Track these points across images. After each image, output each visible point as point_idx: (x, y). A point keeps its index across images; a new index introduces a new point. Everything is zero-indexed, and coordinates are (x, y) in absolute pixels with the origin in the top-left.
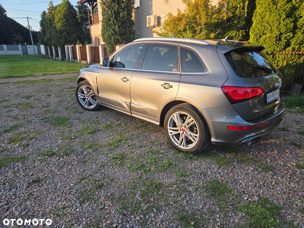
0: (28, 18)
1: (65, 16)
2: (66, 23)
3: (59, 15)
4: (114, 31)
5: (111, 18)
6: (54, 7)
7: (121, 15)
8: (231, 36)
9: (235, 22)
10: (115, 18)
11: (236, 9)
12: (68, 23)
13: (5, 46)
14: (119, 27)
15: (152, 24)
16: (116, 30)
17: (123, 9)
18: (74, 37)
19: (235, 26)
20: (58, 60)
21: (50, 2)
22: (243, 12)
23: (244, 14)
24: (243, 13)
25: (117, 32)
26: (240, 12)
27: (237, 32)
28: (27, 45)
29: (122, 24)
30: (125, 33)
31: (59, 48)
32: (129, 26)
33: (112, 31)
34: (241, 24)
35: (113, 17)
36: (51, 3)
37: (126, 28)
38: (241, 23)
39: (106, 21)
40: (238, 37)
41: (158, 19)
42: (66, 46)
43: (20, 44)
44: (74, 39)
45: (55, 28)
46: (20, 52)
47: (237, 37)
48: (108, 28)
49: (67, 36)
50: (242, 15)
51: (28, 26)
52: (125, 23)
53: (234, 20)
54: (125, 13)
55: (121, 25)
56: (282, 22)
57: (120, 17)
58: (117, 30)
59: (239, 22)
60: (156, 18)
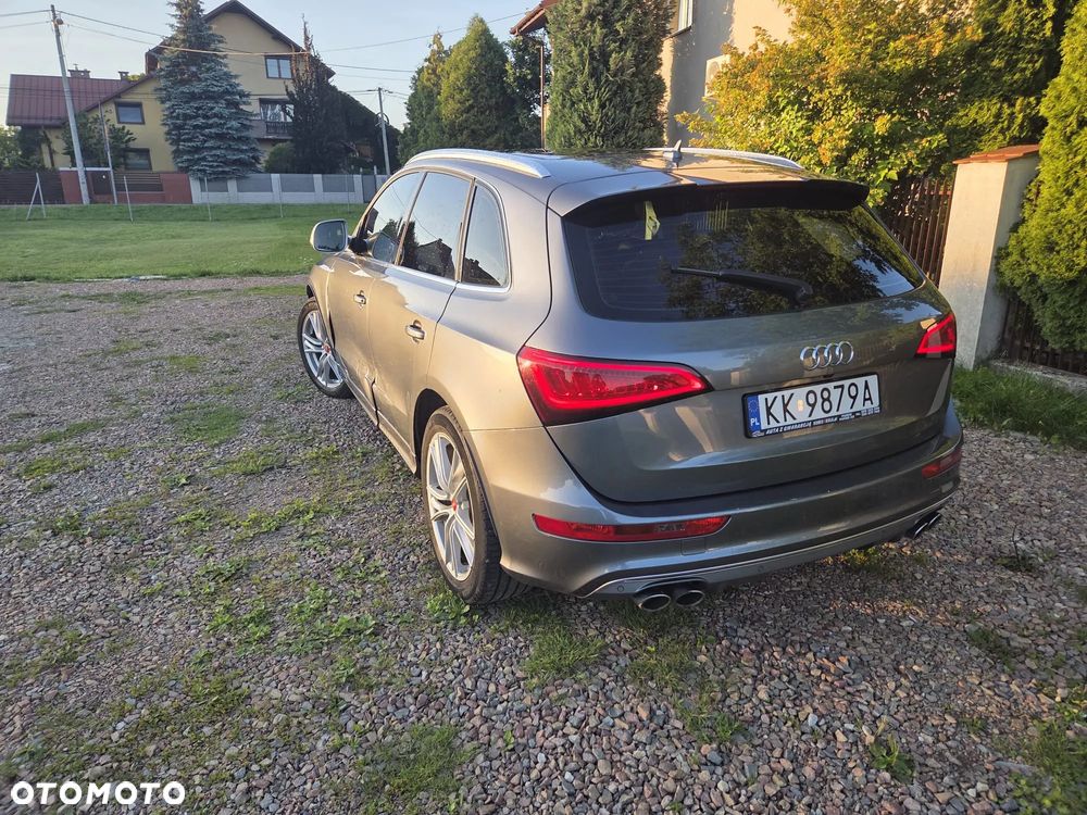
0: (380, 89)
1: (469, 78)
3: (453, 76)
4: (584, 120)
5: (579, 76)
6: (445, 52)
7: (611, 61)
8: (975, 121)
9: (996, 63)
10: (591, 75)
12: (476, 100)
13: (318, 178)
14: (602, 106)
16: (593, 118)
17: (623, 41)
19: (995, 79)
21: (435, 36)
22: (1035, 17)
23: (1041, 28)
24: (1036, 23)
25: (594, 122)
26: (1022, 20)
27: (1005, 106)
28: (379, 173)
29: (615, 94)
30: (623, 127)
32: (642, 98)
33: (579, 123)
34: (1024, 70)
35: (586, 70)
36: (437, 38)
37: (630, 108)
38: (1021, 65)
39: (560, 86)
40: (1009, 128)
43: (361, 170)
45: (438, 119)
46: (357, 196)
47: (1000, 126)
48: (566, 110)
50: (1030, 32)
52: (628, 89)
53: (991, 57)
54: (629, 54)
55: (610, 100)
57: (608, 70)
58: (595, 116)
59: (1011, 65)
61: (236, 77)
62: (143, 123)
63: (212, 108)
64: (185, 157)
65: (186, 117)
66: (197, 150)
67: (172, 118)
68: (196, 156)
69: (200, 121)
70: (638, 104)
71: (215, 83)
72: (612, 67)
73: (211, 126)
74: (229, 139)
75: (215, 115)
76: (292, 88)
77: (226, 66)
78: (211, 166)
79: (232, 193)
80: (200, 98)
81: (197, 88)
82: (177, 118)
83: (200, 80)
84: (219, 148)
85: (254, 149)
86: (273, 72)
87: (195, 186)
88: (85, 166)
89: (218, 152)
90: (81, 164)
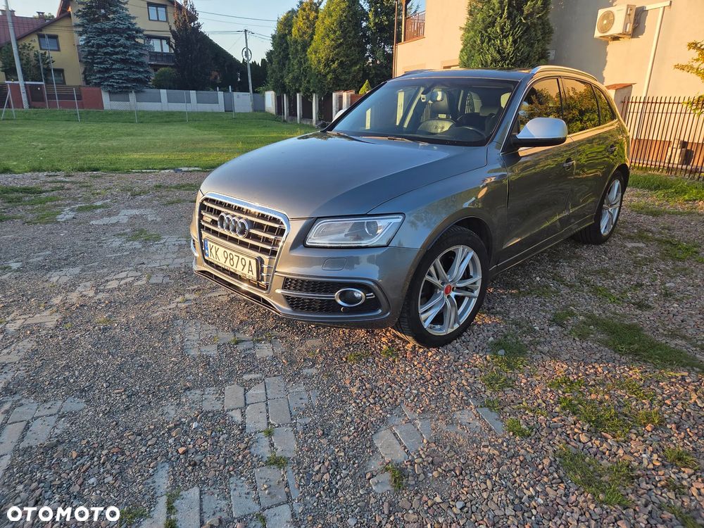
0: (246, 31)
1: (340, 23)
2: (341, 40)
3: (328, 21)
4: (499, 52)
5: (499, 18)
6: (315, 4)
7: (526, 8)
10: (508, 18)
12: (345, 40)
13: (193, 93)
14: (515, 42)
15: (617, 29)
16: (507, 51)
18: (355, 71)
20: (312, 127)
25: (508, 54)
28: (233, 91)
29: (524, 33)
30: (527, 58)
31: (314, 98)
32: (541, 38)
33: (495, 54)
35: (505, 14)
37: (532, 44)
39: (480, 27)
41: (636, 15)
42: (334, 95)
43: (218, 88)
44: (354, 77)
46: (220, 107)
48: (485, 44)
49: (340, 70)
51: (245, 50)
52: (533, 29)
55: (520, 37)
57: (522, 15)
60: (633, 13)
61: (134, 18)
62: (59, 50)
63: (118, 40)
64: (98, 76)
65: (99, 46)
66: (107, 70)
67: (89, 46)
68: (106, 75)
69: (110, 49)
70: (539, 41)
71: (120, 21)
72: (526, 12)
73: (117, 53)
74: (131, 63)
75: (121, 45)
76: (174, 28)
77: (126, 9)
78: (117, 83)
79: (132, 103)
80: (109, 32)
81: (107, 25)
82: (92, 46)
83: (108, 19)
84: (123, 69)
85: (147, 72)
86: (153, 16)
87: (105, 97)
88: (25, 80)
89: (123, 73)
90: (22, 79)
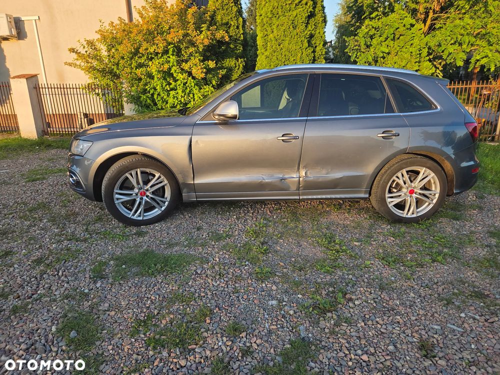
9: (232, 46)
11: (229, 27)
15: (3, 32)
23: (240, 37)
24: (239, 34)
38: (238, 47)
41: (16, 23)
53: (230, 44)
56: (304, 51)
60: (13, 23)
